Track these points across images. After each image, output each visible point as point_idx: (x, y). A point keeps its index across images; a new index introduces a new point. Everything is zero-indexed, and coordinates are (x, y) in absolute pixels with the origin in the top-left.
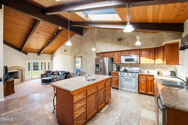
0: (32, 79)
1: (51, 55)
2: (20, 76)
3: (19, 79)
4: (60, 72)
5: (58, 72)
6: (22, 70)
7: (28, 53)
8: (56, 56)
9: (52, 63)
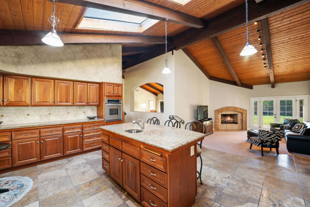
2: (239, 121)
3: (237, 125)
6: (242, 113)
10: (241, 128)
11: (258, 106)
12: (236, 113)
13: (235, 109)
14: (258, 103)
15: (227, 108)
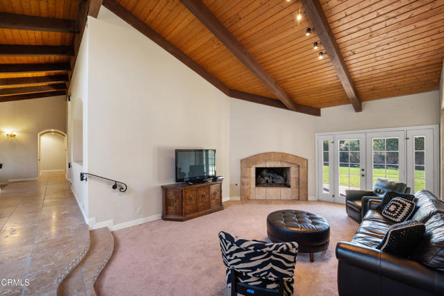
0: (334, 203)
2: (294, 184)
10: (295, 196)
11: (330, 151)
12: (286, 165)
13: (283, 156)
14: (331, 146)
15: (267, 156)
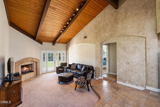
0: (47, 73)
1: (66, 45)
2: (35, 70)
3: (33, 73)
4: (78, 66)
5: (76, 65)
6: (36, 63)
7: (43, 43)
8: (72, 45)
9: (67, 54)
10: (35, 75)
13: (32, 59)
